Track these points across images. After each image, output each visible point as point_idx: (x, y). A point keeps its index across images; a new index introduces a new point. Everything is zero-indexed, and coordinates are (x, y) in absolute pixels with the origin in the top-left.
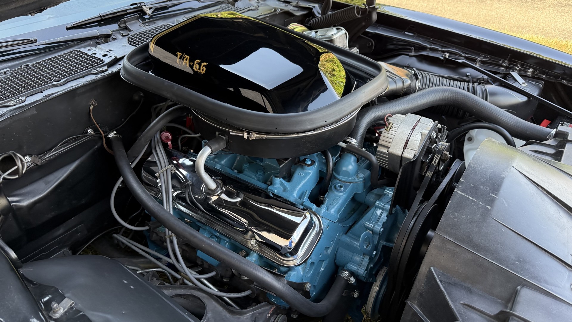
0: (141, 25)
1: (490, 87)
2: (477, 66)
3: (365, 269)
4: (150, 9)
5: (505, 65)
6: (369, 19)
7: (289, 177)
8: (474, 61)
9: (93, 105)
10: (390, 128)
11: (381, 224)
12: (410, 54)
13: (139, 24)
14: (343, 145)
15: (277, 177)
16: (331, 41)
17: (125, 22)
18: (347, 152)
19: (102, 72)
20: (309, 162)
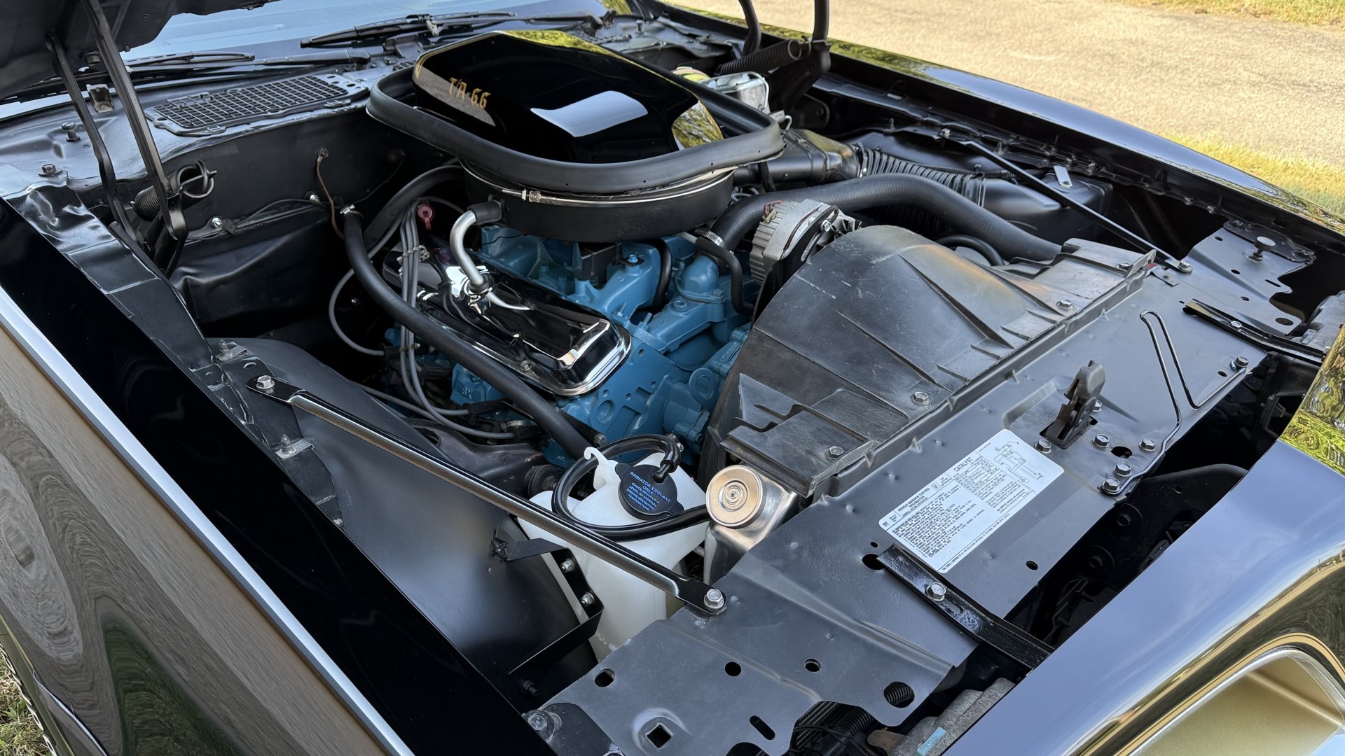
2: (997, 155)
4: (438, 25)
5: (1049, 154)
6: (816, 65)
7: (601, 282)
9: (322, 155)
10: (771, 219)
12: (887, 130)
13: (417, 48)
14: (693, 239)
15: (580, 280)
16: (736, 94)
17: (394, 43)
18: (702, 254)
19: (341, 106)
20: (634, 260)
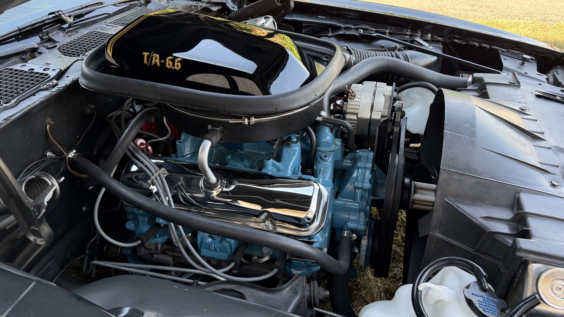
0: (65, 35)
1: (409, 53)
3: (363, 224)
5: (409, 34)
6: (288, 6)
8: (384, 33)
9: (49, 124)
10: (354, 97)
11: (368, 181)
12: (328, 35)
13: (61, 34)
14: (319, 118)
15: (266, 160)
17: (47, 33)
18: (323, 125)
19: (54, 86)
20: (294, 140)
